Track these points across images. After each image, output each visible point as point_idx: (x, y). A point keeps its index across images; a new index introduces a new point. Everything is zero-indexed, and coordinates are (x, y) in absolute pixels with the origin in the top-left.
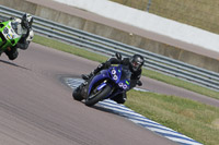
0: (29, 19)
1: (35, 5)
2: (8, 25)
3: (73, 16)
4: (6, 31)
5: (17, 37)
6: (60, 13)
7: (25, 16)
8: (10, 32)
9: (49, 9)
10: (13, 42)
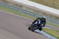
1: (22, 6)
3: (32, 9)
6: (28, 8)
9: (26, 7)
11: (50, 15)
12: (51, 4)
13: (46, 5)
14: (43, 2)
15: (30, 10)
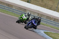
0: (29, 14)
2: (24, 15)
3: (36, 13)
4: (23, 17)
5: (26, 18)
6: (32, 12)
7: (28, 13)
8: (24, 17)
10: (25, 19)
11: (54, 19)
12: (55, 8)
13: (50, 9)
14: (47, 6)
15: (34, 14)
